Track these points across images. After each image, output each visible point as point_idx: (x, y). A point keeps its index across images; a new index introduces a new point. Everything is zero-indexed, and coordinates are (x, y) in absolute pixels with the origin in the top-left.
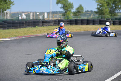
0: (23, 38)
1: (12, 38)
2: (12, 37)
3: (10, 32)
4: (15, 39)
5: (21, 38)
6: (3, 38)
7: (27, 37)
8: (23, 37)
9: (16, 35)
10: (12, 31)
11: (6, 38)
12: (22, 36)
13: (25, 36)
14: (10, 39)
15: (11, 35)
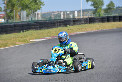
1: (44, 38)
2: (45, 37)
3: (42, 33)
4: (48, 39)
5: (54, 38)
6: (36, 39)
9: (48, 35)
10: (45, 31)
11: (39, 39)
12: (54, 36)
14: (42, 40)
15: (44, 35)
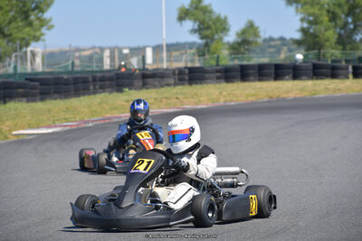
0: (91, 125)
1: (56, 127)
2: (57, 123)
3: (49, 110)
4: (67, 128)
5: (83, 125)
6: (30, 127)
7: (102, 122)
8: (88, 122)
9: (67, 116)
10: (56, 106)
11: (38, 128)
12: (86, 119)
13: (96, 119)
14: (50, 131)
15: (53, 117)
